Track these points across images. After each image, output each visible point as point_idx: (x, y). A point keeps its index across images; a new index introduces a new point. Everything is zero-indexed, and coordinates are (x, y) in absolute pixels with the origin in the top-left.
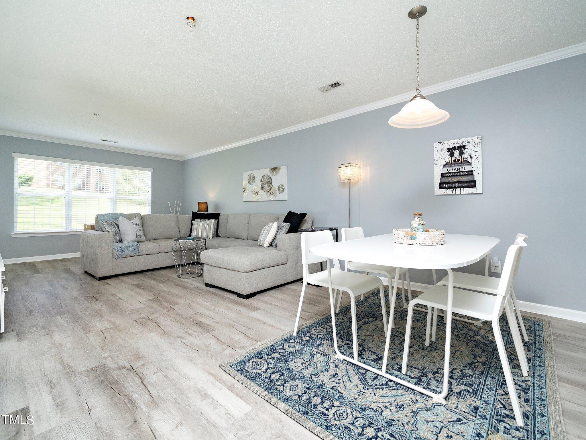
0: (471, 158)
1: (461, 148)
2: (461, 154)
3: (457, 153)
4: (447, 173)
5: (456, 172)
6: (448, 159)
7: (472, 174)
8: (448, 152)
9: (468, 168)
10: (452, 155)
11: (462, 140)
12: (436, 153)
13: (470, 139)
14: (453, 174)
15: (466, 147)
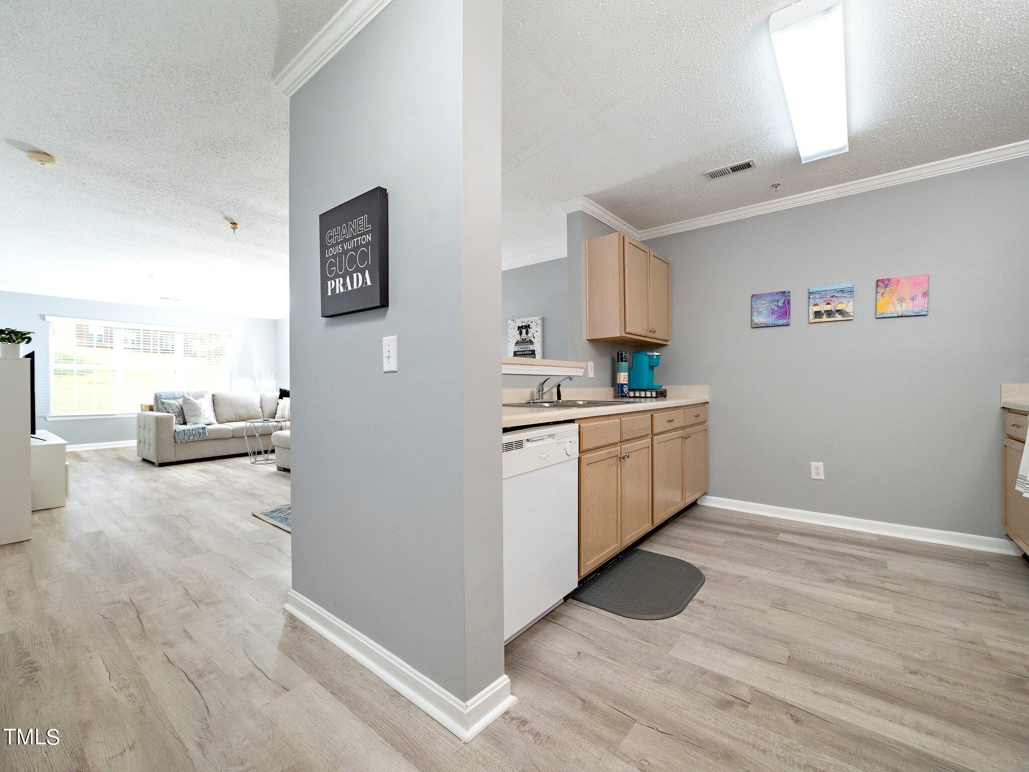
0: (534, 338)
1: (527, 327)
2: (527, 333)
3: (524, 331)
4: (518, 351)
5: (523, 351)
6: (518, 338)
7: (534, 354)
8: (518, 330)
9: (531, 347)
10: (521, 333)
11: (529, 319)
12: (509, 330)
13: (532, 319)
14: (521, 353)
15: (530, 327)
